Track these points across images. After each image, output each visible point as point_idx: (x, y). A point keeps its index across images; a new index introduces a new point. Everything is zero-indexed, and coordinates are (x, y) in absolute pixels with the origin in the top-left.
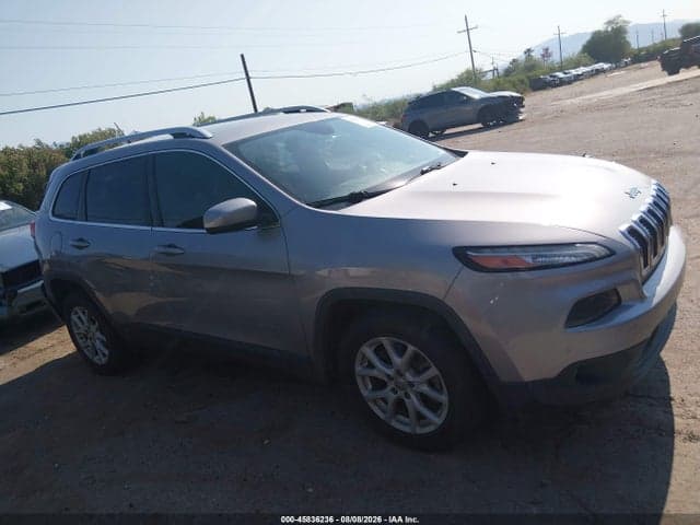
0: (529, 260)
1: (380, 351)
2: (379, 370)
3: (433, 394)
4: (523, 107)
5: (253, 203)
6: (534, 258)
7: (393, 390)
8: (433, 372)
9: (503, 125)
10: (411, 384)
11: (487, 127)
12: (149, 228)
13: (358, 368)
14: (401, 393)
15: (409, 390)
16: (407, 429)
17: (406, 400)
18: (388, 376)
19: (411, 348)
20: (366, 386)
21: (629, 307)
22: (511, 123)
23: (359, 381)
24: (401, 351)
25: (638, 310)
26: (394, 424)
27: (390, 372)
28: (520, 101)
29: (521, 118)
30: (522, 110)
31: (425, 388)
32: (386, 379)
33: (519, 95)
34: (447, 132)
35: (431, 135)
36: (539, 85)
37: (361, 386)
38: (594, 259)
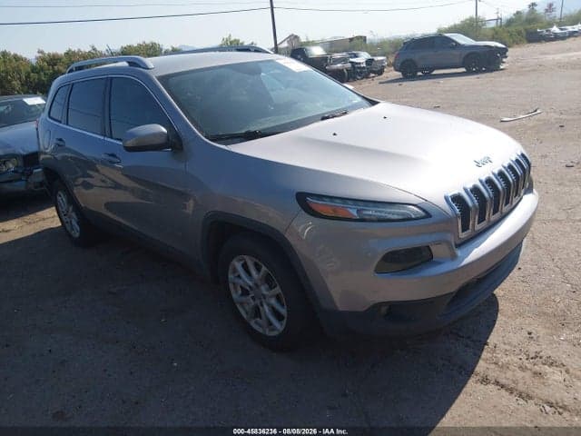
0: (354, 213)
1: (245, 266)
2: (244, 281)
3: (278, 307)
4: (506, 57)
5: (164, 130)
6: (358, 211)
7: (253, 298)
8: (278, 290)
9: (484, 72)
10: (264, 296)
11: (469, 73)
12: (102, 138)
13: (231, 276)
14: (258, 302)
15: (263, 300)
16: (261, 330)
17: (261, 308)
18: (250, 287)
19: (264, 268)
20: (237, 292)
21: (439, 263)
22: (492, 71)
23: (231, 286)
24: (258, 269)
25: (448, 266)
26: (252, 323)
27: (251, 283)
28: (503, 52)
29: (502, 67)
30: (504, 60)
31: (273, 301)
32: (248, 288)
33: (503, 46)
34: (435, 72)
35: (420, 74)
36: (534, 38)
37: (232, 291)
38: (410, 219)
